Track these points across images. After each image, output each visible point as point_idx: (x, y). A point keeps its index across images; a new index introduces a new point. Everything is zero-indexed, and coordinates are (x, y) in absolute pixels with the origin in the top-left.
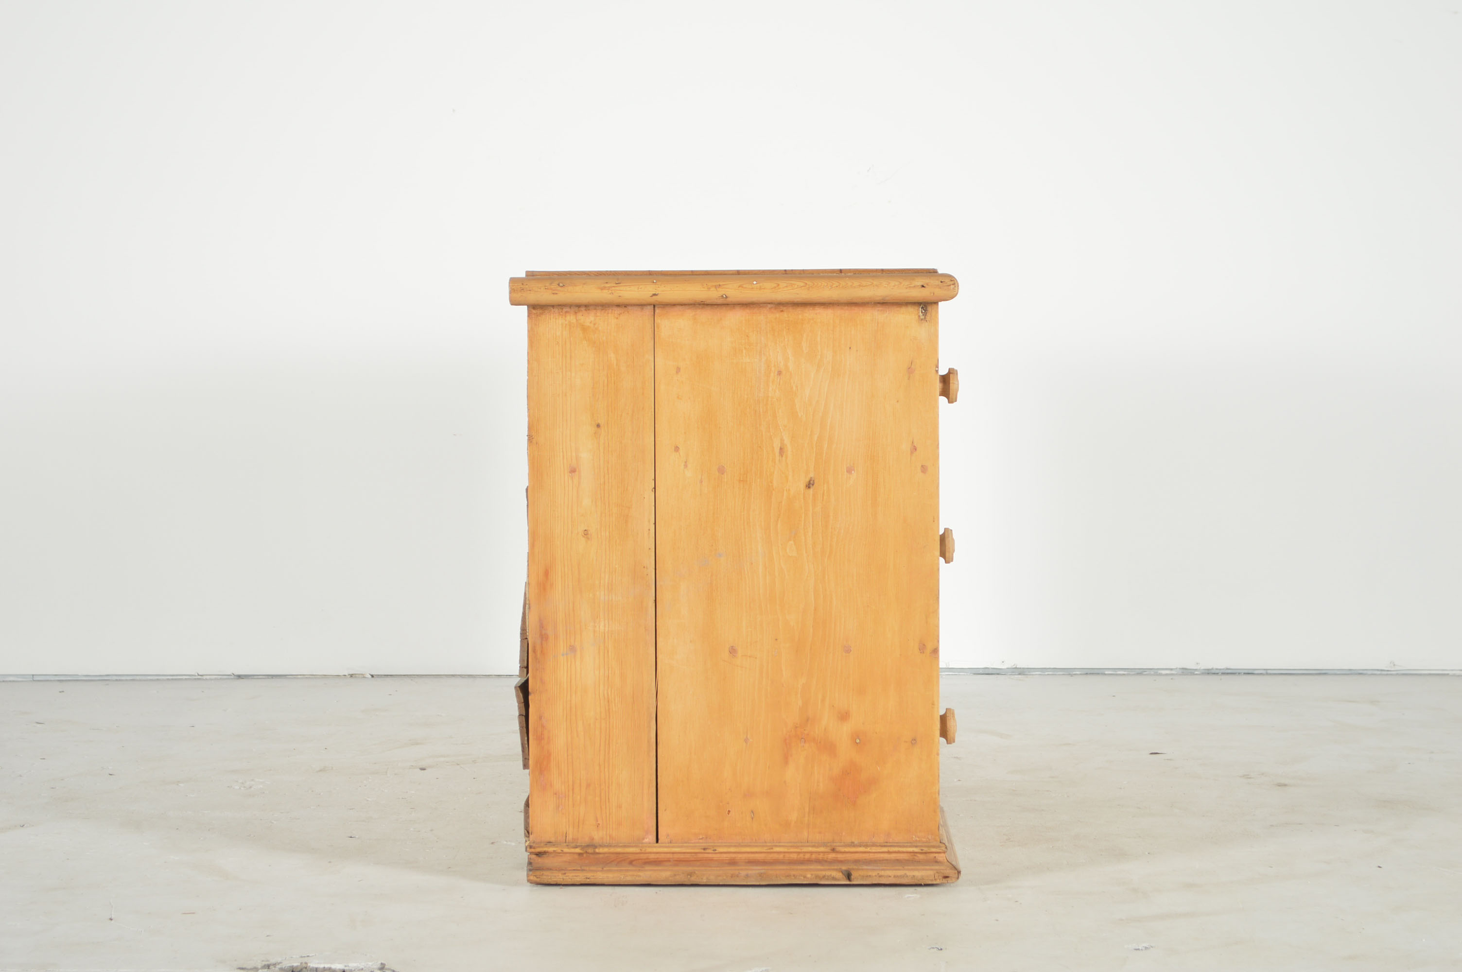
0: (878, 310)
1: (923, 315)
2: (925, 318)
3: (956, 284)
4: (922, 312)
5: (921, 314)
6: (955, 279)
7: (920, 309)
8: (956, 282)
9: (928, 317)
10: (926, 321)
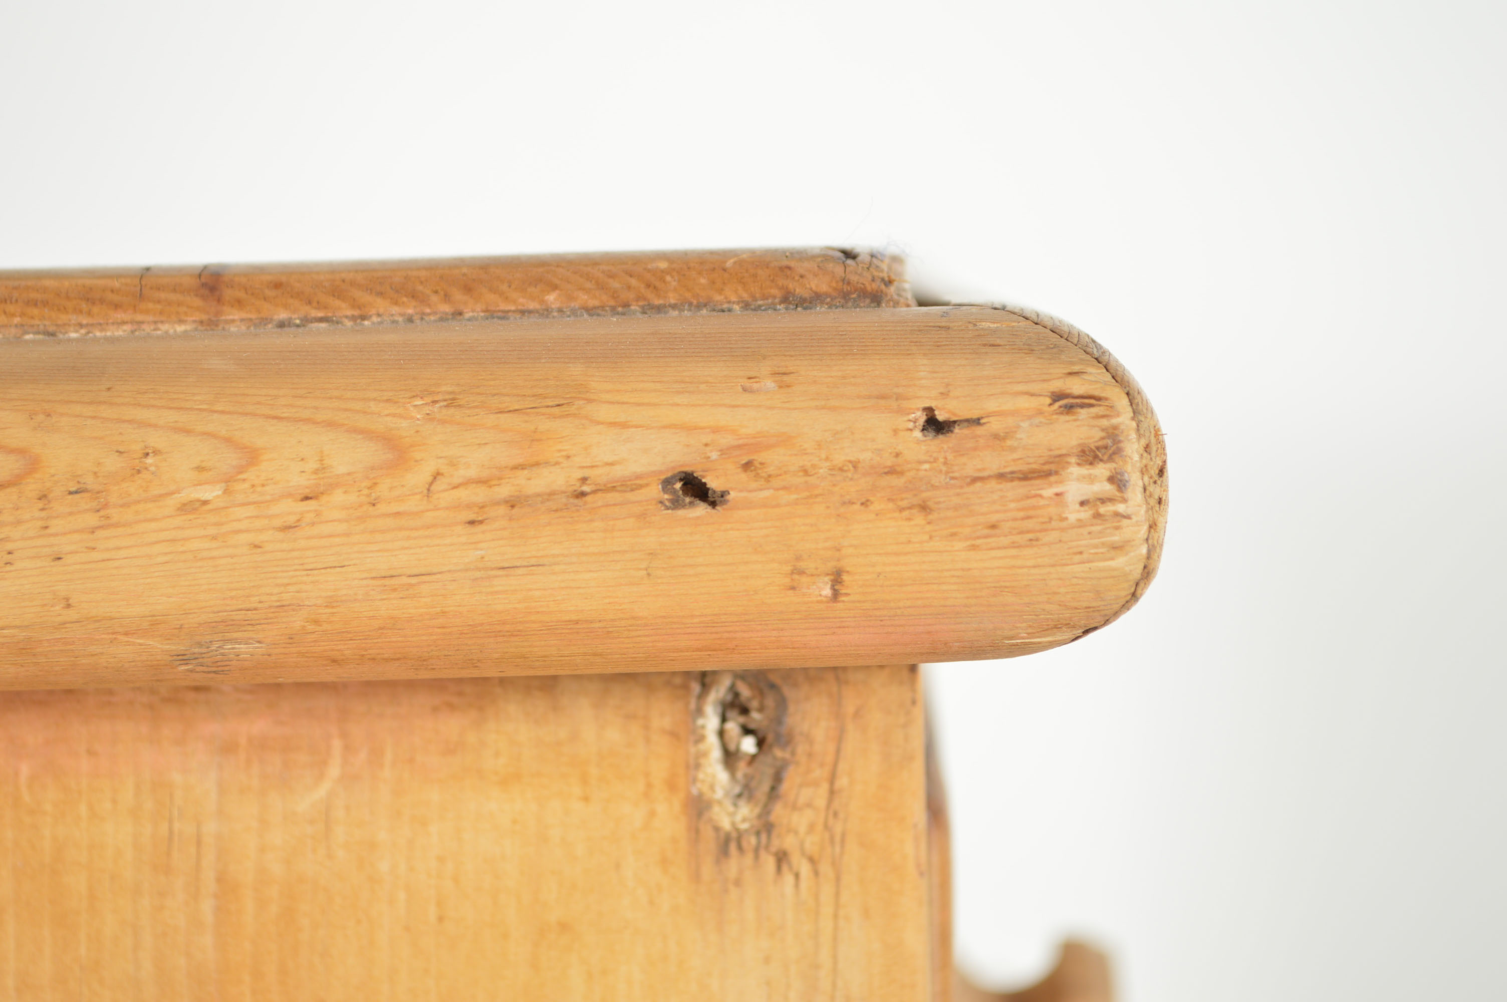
0: (228, 748)
1: (746, 792)
2: (766, 827)
3: (1133, 448)
4: (730, 757)
5: (722, 775)
6: (1119, 378)
7: (711, 721)
8: (1124, 419)
9: (801, 821)
10: (782, 858)
